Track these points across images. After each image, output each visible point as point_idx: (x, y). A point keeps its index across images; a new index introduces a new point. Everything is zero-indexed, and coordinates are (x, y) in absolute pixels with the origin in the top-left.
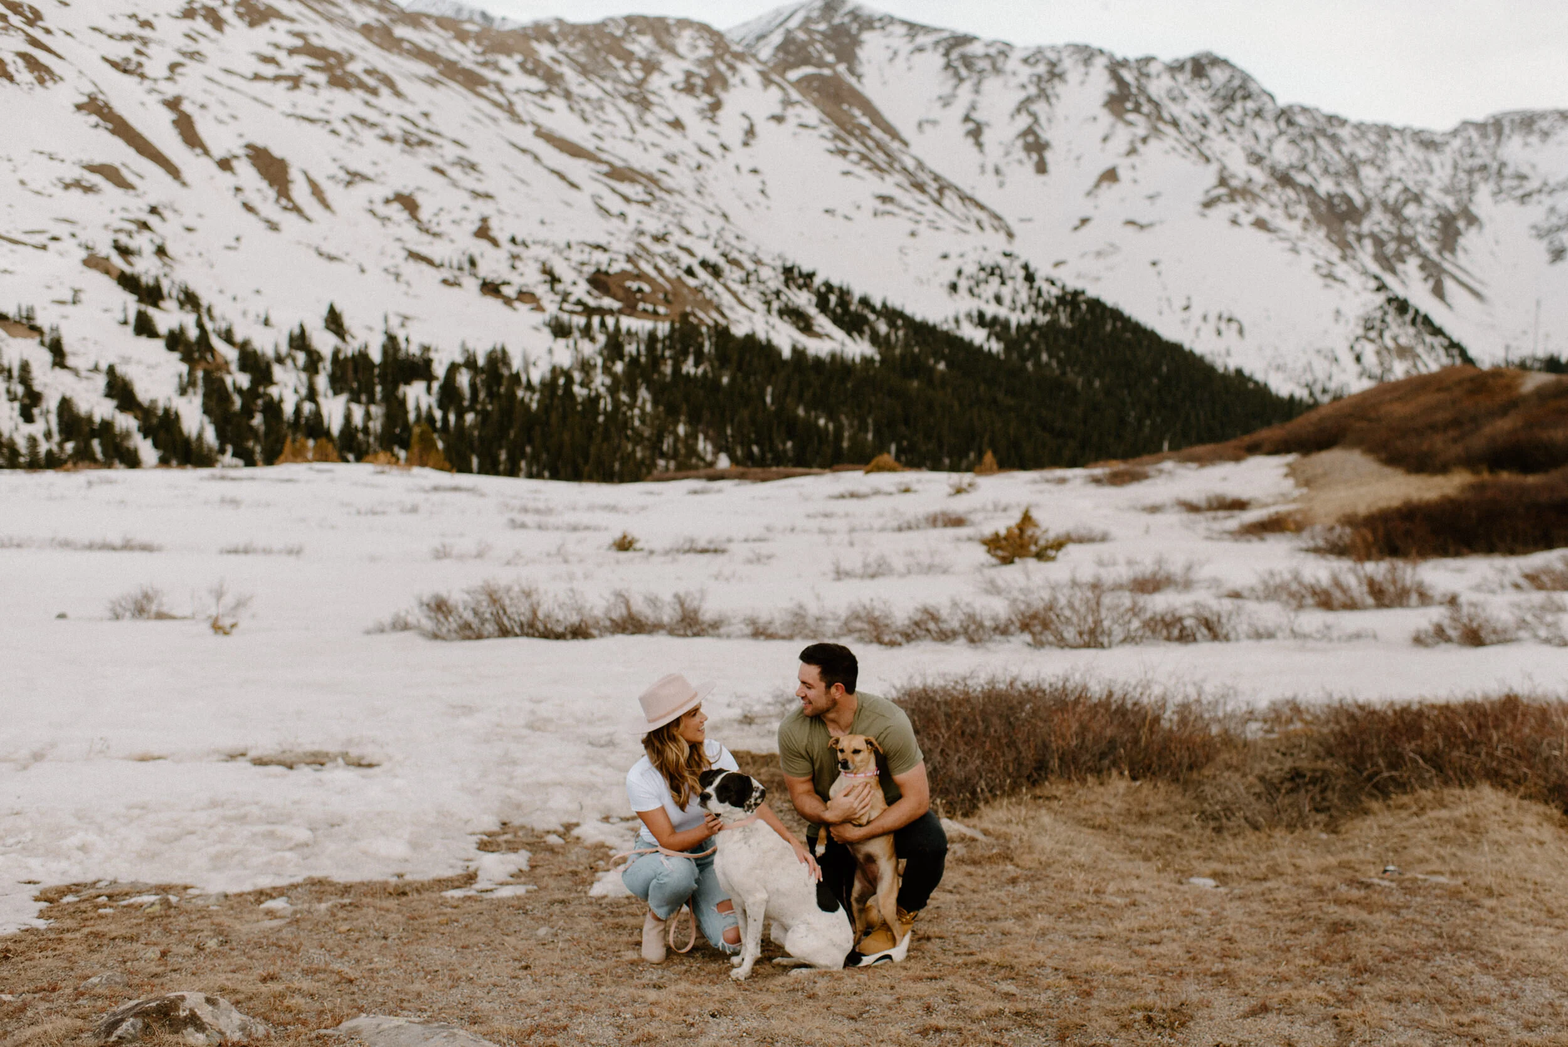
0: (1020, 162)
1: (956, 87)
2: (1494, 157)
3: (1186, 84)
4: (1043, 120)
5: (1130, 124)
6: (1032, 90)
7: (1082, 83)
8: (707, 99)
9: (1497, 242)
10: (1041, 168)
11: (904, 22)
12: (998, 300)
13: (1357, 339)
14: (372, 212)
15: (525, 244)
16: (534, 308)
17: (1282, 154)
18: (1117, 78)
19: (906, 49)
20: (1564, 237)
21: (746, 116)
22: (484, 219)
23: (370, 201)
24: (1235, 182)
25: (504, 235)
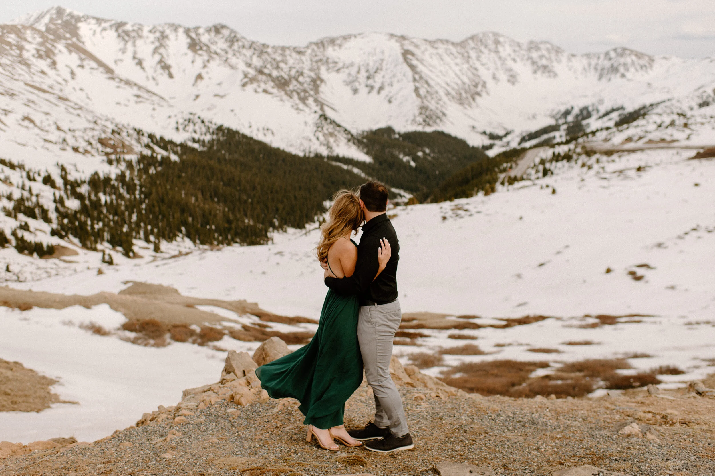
0: (162, 74)
1: (125, 44)
2: (324, 56)
3: (215, 36)
4: (165, 56)
5: (200, 55)
6: (157, 44)
7: (176, 39)
8: (49, 61)
9: (333, 88)
10: (171, 76)
11: (94, 18)
12: (195, 132)
14: (20, 124)
15: (74, 131)
16: (92, 155)
17: (256, 62)
18: (189, 36)
19: (98, 29)
20: (356, 84)
21: (67, 66)
22: (55, 123)
23: (17, 121)
24: (250, 76)
25: (66, 128)
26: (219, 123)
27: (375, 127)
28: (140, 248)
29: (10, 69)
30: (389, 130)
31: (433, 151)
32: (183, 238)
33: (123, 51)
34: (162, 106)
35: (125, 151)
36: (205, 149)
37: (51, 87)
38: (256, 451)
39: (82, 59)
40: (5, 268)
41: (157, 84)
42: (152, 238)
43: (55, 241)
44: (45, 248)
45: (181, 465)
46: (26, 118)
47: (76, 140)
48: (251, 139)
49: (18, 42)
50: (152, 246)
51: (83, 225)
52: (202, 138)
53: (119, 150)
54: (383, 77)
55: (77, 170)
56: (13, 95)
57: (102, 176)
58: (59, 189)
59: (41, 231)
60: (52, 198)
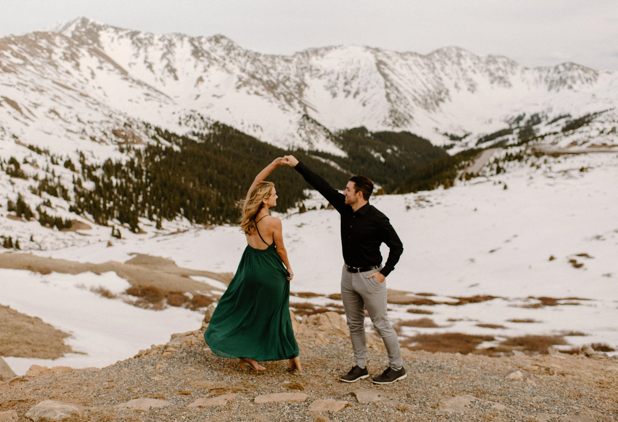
0: (168, 76)
1: (138, 50)
2: (308, 64)
3: (215, 45)
4: (172, 60)
5: (202, 61)
6: (165, 50)
7: (182, 47)
8: (73, 63)
9: (315, 92)
10: (176, 78)
11: (112, 27)
12: (195, 126)
13: (299, 129)
14: (47, 116)
15: (92, 123)
16: (107, 144)
17: (250, 68)
18: (193, 45)
19: (116, 37)
20: (335, 89)
21: (89, 68)
22: (77, 116)
23: (45, 113)
24: (243, 80)
25: (85, 121)
26: (216, 119)
27: (350, 127)
28: (144, 225)
29: (41, 69)
30: (363, 130)
31: (400, 148)
32: (181, 218)
33: (137, 56)
34: (168, 104)
35: (135, 141)
36: (203, 141)
37: (74, 85)
38: (222, 378)
39: (101, 62)
40: (29, 238)
41: (164, 85)
42: (155, 217)
43: (73, 216)
44: (64, 222)
45: (165, 385)
46: (52, 111)
47: (94, 131)
48: (243, 134)
49: (48, 46)
50: (154, 224)
51: (96, 203)
52: (201, 132)
53: (129, 140)
54: (359, 83)
55: (93, 157)
56: (42, 91)
57: (114, 162)
58: (78, 172)
59: (61, 207)
60: (72, 179)
